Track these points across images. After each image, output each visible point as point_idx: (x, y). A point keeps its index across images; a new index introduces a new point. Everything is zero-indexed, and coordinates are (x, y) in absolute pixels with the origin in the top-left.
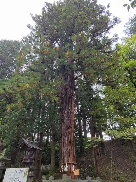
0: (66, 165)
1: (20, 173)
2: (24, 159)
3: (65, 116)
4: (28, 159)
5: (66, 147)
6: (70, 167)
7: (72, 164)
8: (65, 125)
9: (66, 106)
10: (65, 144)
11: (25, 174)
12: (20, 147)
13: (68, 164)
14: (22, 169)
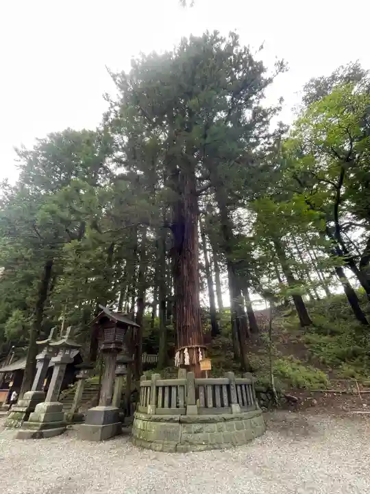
4: (112, 343)
6: (192, 355)
13: (189, 349)
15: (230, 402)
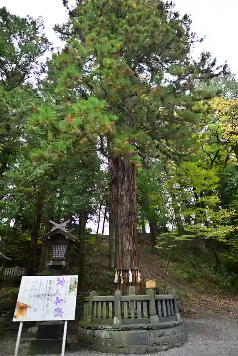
0: (130, 272)
1: (60, 286)
2: (53, 260)
3: (123, 193)
4: (63, 260)
5: (128, 244)
6: (134, 275)
7: (137, 270)
8: (125, 207)
9: (124, 177)
10: (124, 240)
11: (70, 286)
12: (48, 237)
13: (132, 270)
14: (61, 277)
15: (175, 312)
